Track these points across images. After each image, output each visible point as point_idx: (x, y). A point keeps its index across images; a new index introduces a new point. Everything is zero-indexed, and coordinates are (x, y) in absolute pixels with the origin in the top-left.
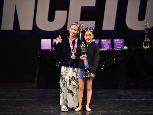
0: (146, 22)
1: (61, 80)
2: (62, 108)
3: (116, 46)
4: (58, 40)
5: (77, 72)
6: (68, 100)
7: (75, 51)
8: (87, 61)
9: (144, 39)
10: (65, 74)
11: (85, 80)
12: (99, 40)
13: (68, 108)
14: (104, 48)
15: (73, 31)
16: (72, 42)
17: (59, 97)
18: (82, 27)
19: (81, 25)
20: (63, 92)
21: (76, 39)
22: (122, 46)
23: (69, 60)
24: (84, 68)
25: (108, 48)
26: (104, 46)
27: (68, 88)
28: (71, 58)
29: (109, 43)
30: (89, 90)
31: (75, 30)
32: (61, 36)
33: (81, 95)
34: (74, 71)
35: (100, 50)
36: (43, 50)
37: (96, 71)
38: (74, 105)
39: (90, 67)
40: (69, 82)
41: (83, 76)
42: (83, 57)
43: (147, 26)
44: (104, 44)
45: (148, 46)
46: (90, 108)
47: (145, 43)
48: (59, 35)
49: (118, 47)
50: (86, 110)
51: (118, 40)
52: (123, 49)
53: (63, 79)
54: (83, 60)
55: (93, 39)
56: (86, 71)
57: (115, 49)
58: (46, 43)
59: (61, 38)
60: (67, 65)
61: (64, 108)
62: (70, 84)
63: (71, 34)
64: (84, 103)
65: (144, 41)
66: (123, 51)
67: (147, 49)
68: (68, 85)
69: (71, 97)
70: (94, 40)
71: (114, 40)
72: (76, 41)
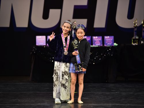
0: (135, 20)
1: (54, 74)
2: (56, 101)
3: (106, 43)
4: (51, 37)
5: (70, 67)
6: (61, 93)
7: (67, 47)
8: (79, 57)
9: (133, 36)
10: (58, 69)
11: (77, 75)
12: (90, 37)
13: (61, 101)
14: (95, 45)
15: (66, 28)
16: (65, 39)
17: (52, 91)
18: (75, 25)
19: (73, 23)
20: (56, 86)
21: (69, 36)
22: (112, 42)
23: (62, 56)
24: (76, 63)
25: (99, 44)
26: (95, 42)
27: (61, 82)
28: (64, 54)
29: (100, 40)
30: (81, 84)
31: (68, 28)
32: (54, 33)
33: (73, 88)
34: (66, 66)
35: (91, 46)
36: (38, 46)
37: (87, 66)
38: (67, 98)
39: (81, 62)
40: (61, 77)
41: (75, 71)
42: (75, 53)
43: (135, 24)
44: (95, 41)
45: (136, 43)
46: (82, 101)
47: (134, 39)
48: (53, 32)
49: (108, 44)
50: (78, 103)
51: (108, 37)
52: (113, 45)
53: (56, 73)
54: (75, 56)
55: (84, 36)
56: (78, 66)
57: (106, 46)
58: (41, 39)
59: (54, 35)
60: (60, 61)
61: (57, 101)
62: (63, 78)
63: (64, 32)
64: (76, 96)
65: (133, 38)
66: (113, 47)
67: (135, 45)
68: (61, 79)
69: (64, 91)
70: (86, 37)
71: (104, 37)
72: (69, 38)
